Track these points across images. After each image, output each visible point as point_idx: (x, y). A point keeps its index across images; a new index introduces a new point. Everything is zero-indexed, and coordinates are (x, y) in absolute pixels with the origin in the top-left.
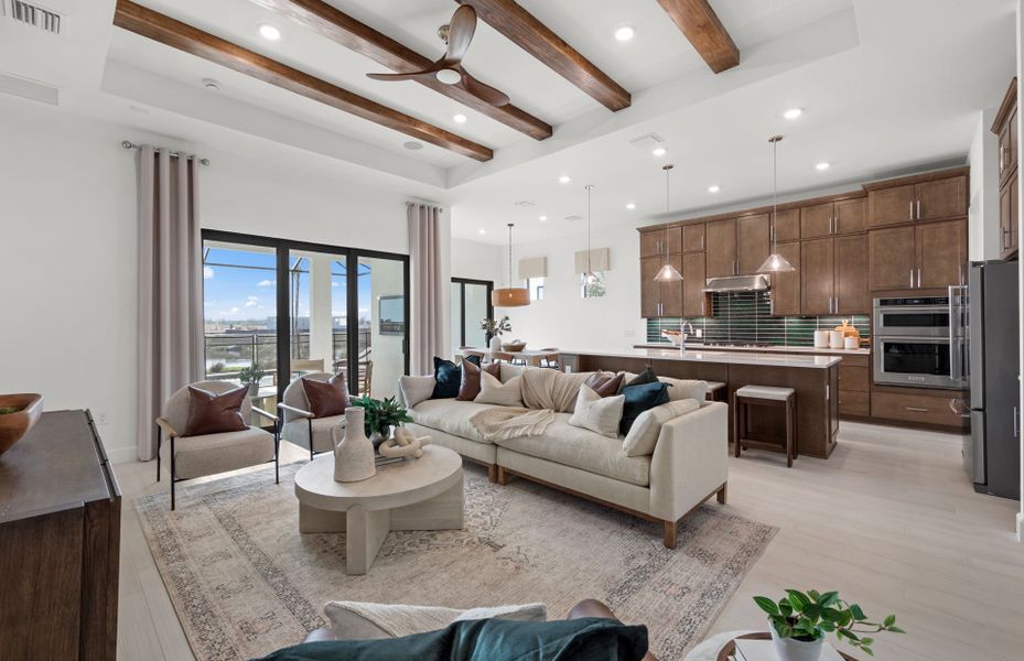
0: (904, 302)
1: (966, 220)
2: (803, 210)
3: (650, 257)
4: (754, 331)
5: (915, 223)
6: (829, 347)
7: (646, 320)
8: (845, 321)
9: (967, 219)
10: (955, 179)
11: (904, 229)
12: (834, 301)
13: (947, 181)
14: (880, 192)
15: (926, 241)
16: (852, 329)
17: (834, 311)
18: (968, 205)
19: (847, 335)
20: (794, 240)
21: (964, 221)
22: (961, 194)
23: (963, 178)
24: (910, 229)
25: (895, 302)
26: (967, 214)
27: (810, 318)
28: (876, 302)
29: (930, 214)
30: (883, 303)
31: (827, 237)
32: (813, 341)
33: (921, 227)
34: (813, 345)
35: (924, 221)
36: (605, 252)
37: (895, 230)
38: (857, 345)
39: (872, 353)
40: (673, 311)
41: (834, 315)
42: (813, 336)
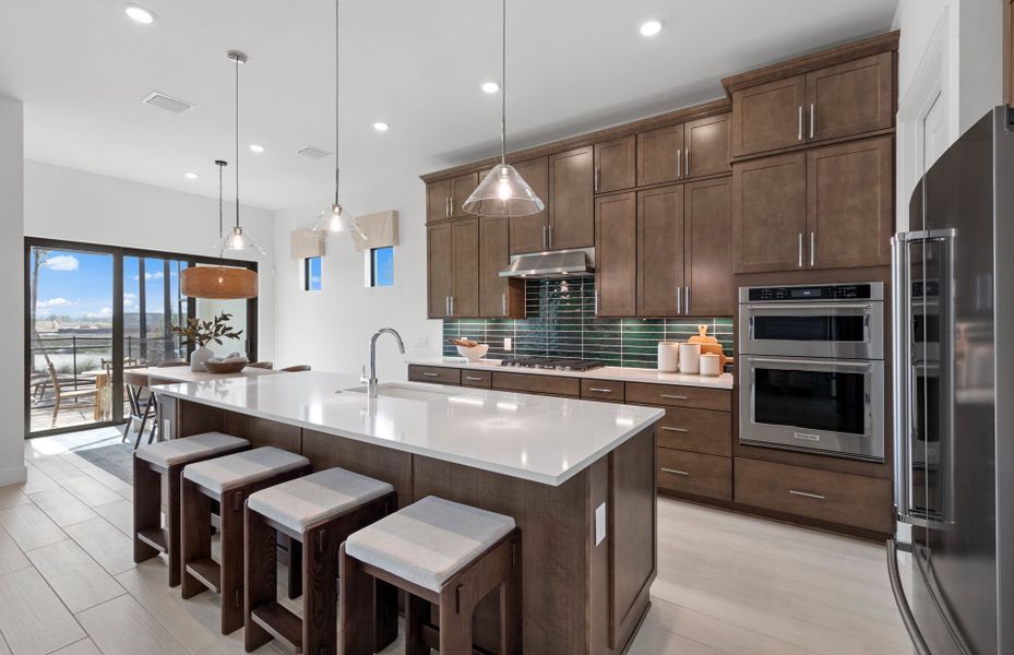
0: (787, 295)
1: (892, 136)
2: (641, 137)
3: (438, 222)
4: (580, 342)
5: (808, 146)
6: (678, 371)
7: (440, 323)
8: (703, 327)
9: (893, 134)
10: (874, 59)
11: (788, 158)
12: (683, 292)
13: (859, 64)
14: (750, 92)
15: (824, 180)
16: (713, 342)
17: (683, 308)
18: (894, 108)
19: (703, 351)
20: (626, 190)
21: (889, 139)
22: (884, 87)
23: (887, 57)
24: (799, 157)
25: (773, 295)
26: (894, 124)
27: (654, 320)
28: (743, 293)
29: (831, 129)
30: (755, 295)
31: (675, 183)
32: (656, 358)
33: (815, 154)
34: (656, 367)
35: (821, 144)
36: (390, 217)
37: (773, 161)
38: (717, 368)
39: (736, 386)
40: (466, 309)
41: (682, 318)
42: (656, 351)
